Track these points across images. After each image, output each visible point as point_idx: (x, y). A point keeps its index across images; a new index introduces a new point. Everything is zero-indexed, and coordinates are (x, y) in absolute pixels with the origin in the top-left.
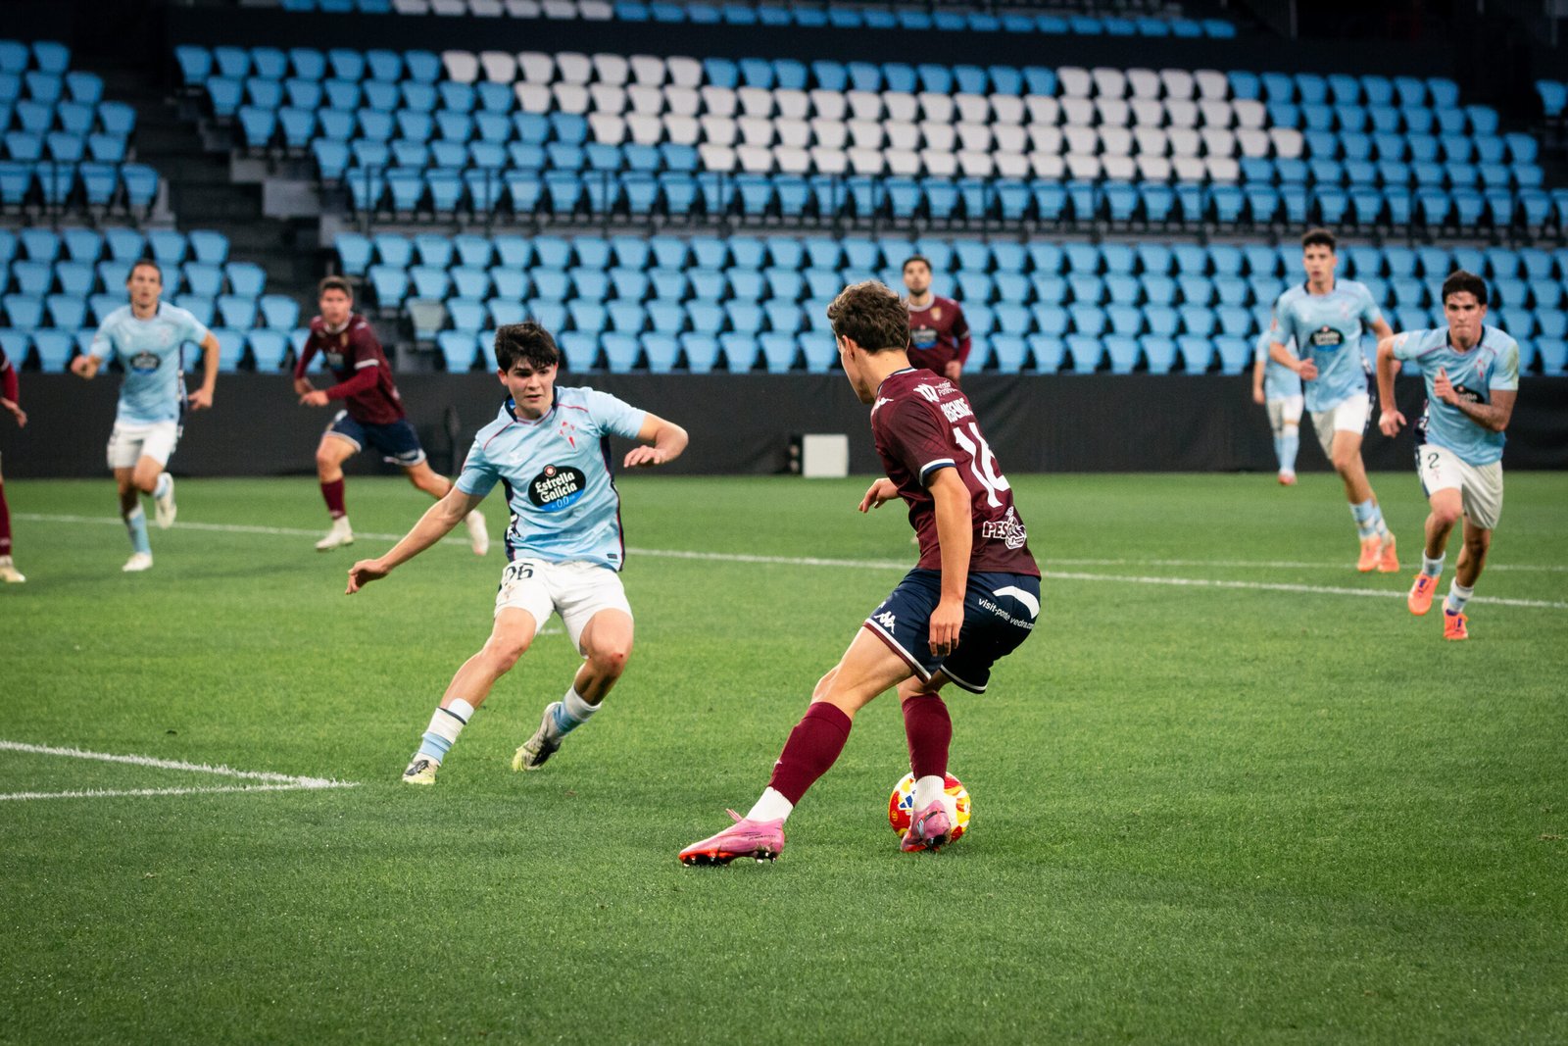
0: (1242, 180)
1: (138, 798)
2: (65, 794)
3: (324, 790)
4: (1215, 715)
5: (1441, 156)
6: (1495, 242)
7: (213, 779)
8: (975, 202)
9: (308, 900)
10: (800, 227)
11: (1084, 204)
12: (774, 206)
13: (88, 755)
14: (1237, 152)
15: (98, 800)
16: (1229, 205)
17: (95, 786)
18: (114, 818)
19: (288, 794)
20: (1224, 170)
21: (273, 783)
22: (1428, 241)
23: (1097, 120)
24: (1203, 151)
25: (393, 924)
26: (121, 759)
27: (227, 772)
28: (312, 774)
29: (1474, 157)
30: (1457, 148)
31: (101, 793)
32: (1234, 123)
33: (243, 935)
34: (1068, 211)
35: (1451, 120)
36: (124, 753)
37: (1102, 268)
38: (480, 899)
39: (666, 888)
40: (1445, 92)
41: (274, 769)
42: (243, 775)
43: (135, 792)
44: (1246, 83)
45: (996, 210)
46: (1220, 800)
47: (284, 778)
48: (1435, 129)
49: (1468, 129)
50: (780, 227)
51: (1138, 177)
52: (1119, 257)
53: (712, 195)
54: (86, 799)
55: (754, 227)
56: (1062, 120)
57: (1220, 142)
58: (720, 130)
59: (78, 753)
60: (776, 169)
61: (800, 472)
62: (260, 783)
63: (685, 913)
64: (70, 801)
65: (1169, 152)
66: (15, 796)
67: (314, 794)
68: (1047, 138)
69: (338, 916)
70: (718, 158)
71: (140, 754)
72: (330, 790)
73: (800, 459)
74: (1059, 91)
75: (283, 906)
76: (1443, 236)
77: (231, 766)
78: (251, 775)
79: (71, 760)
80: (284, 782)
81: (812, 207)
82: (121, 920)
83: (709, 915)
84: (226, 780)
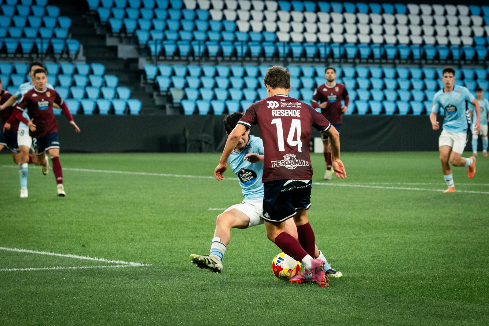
0: (474, 45)
1: (71, 270)
2: (44, 268)
3: (139, 267)
4: (464, 240)
7: (98, 263)
8: (377, 52)
9: (133, 307)
10: (313, 62)
11: (417, 53)
12: (304, 54)
13: (53, 254)
14: (472, 35)
15: (57, 271)
16: (469, 54)
17: (56, 266)
18: (63, 277)
19: (126, 268)
20: (468, 41)
21: (120, 264)
23: (421, 23)
24: (460, 34)
25: (164, 316)
26: (65, 256)
27: (104, 260)
28: (135, 261)
31: (58, 268)
32: (471, 24)
33: (109, 320)
34: (411, 56)
36: (66, 254)
37: (423, 77)
38: (196, 307)
39: (264, 304)
41: (120, 259)
42: (109, 261)
43: (70, 268)
44: (476, 9)
45: (384, 56)
46: (466, 271)
47: (125, 263)
50: (306, 62)
51: (436, 44)
52: (429, 73)
53: (281, 50)
54: (52, 270)
55: (297, 62)
56: (409, 23)
57: (466, 31)
58: (284, 26)
59: (50, 254)
60: (305, 41)
61: (313, 151)
62: (116, 264)
63: (271, 312)
64: (46, 271)
65: (448, 34)
66: (26, 269)
67: (135, 268)
68: (403, 30)
69: (144, 313)
70: (283, 37)
71: (72, 254)
72: (141, 267)
73: (313, 146)
74: (408, 13)
75: (124, 309)
77: (105, 258)
78: (112, 262)
79: (47, 256)
81: (317, 54)
82: (65, 314)
83: (280, 313)
84: (103, 264)
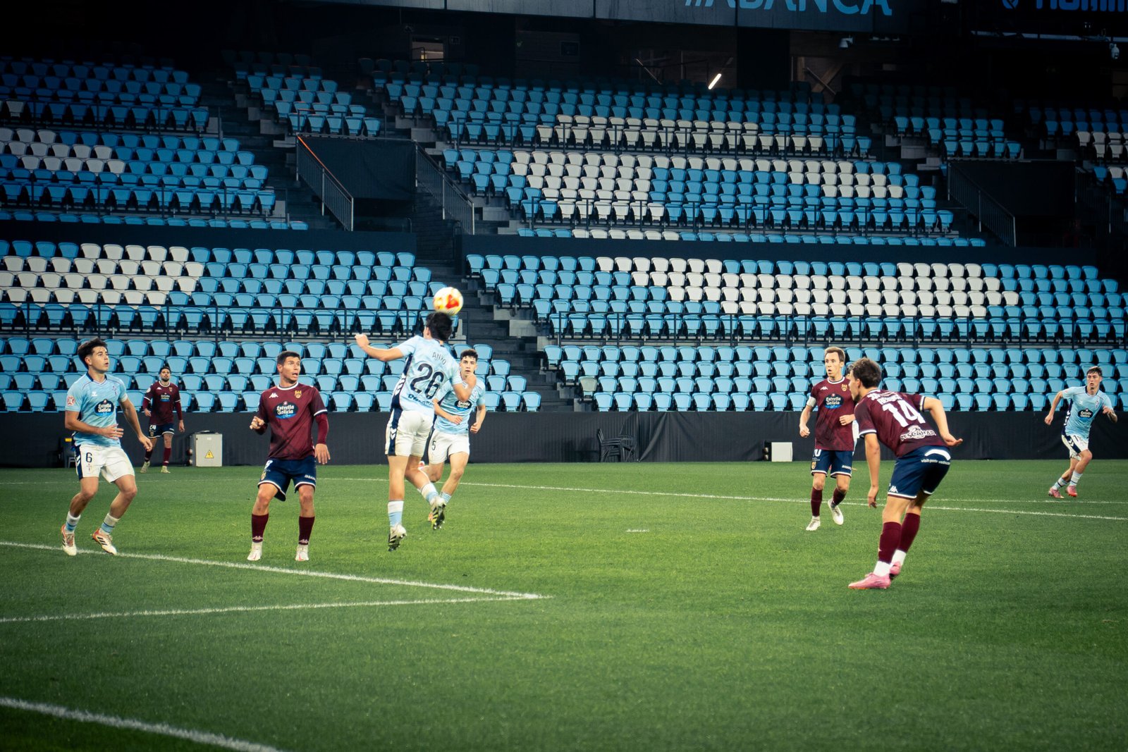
0: (988, 316)
1: (449, 603)
2: (415, 602)
3: (536, 600)
4: (955, 567)
5: (1089, 304)
6: (1116, 346)
7: (484, 595)
8: (856, 328)
9: (527, 645)
10: (770, 341)
11: (910, 329)
12: (757, 331)
13: (426, 585)
14: (986, 303)
15: (431, 604)
16: (982, 329)
17: (430, 598)
18: (438, 612)
19: (519, 601)
20: (979, 312)
21: (512, 596)
22: (1082, 346)
23: (916, 288)
24: (969, 303)
25: (566, 655)
26: (441, 587)
27: (491, 592)
28: (531, 592)
29: (1106, 304)
30: (1097, 300)
31: (432, 601)
32: (985, 289)
33: (497, 660)
34: (902, 332)
35: (1094, 286)
36: (443, 584)
37: (918, 360)
38: (606, 645)
39: (691, 640)
40: (1091, 272)
41: (512, 590)
42: (498, 593)
43: (448, 601)
44: (990, 269)
45: (866, 332)
46: (952, 604)
47: (517, 594)
48: (1086, 290)
49: (1103, 291)
50: (760, 341)
51: (937, 315)
52: (927, 355)
53: (727, 325)
54: (425, 604)
55: (748, 341)
56: (899, 288)
57: (977, 298)
58: (732, 294)
59: (421, 584)
60: (759, 312)
61: (770, 459)
62: (506, 596)
63: (699, 650)
64: (418, 605)
65: (952, 303)
66: (392, 603)
67: (531, 601)
68: (891, 297)
69: (540, 652)
70: (730, 308)
71: (450, 584)
72: (539, 600)
73: (770, 453)
74: (898, 274)
75: (516, 648)
76: (1089, 343)
77: (493, 589)
78: (502, 593)
79: (419, 587)
80: (517, 596)
81: (776, 331)
82: (442, 654)
83: (710, 651)
84: (490, 595)
